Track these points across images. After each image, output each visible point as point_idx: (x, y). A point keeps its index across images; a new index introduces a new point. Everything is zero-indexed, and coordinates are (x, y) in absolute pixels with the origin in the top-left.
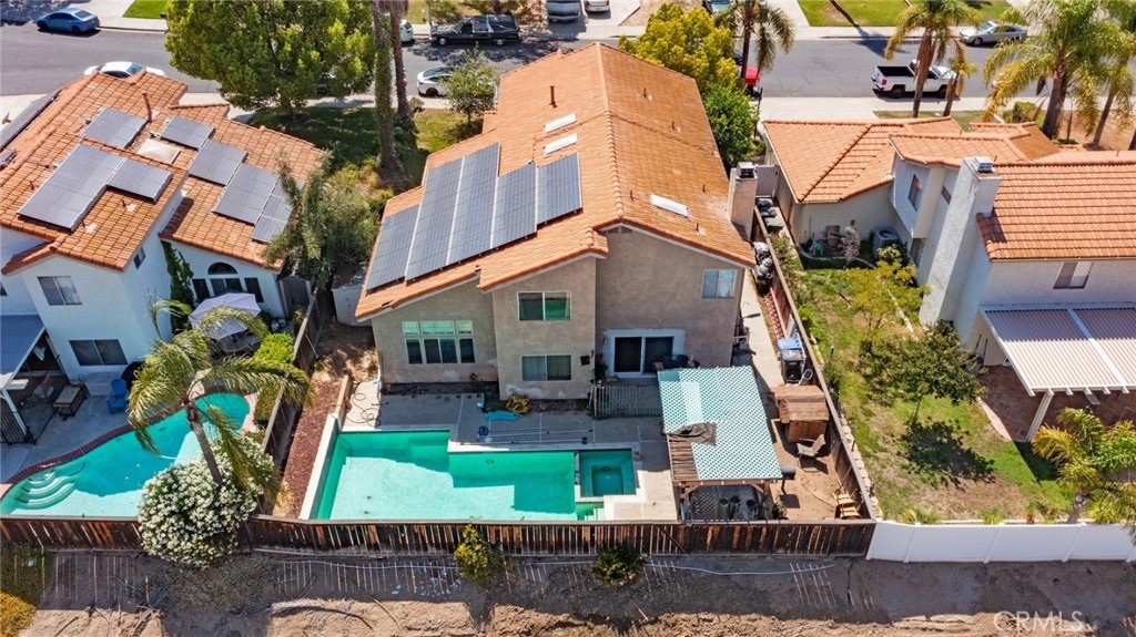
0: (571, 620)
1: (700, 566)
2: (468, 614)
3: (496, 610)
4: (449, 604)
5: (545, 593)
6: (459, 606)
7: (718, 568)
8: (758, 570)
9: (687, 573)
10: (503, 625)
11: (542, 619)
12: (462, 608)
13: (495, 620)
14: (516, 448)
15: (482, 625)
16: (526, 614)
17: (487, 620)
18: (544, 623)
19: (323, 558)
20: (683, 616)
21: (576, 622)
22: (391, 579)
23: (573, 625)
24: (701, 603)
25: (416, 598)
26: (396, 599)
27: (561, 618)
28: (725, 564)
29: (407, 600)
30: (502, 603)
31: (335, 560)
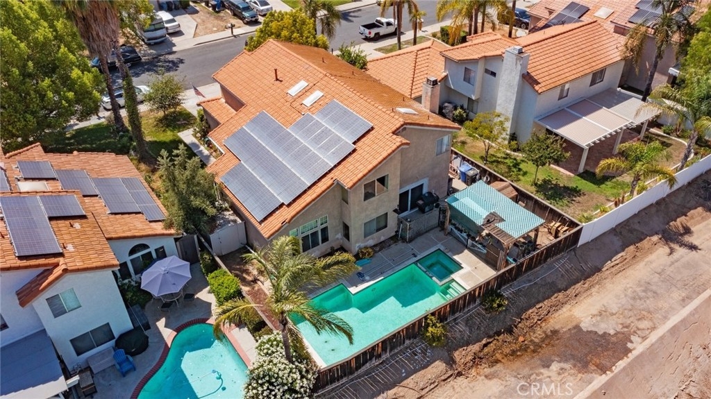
0: (488, 340)
1: (522, 283)
2: (444, 364)
3: (455, 355)
4: (433, 365)
5: (470, 333)
6: (437, 363)
7: (530, 281)
8: (545, 273)
9: (520, 290)
10: (462, 360)
11: (475, 348)
12: (440, 363)
13: (458, 360)
14: (386, 275)
15: (454, 366)
17: (454, 362)
18: (478, 349)
21: (491, 340)
22: (397, 370)
23: (490, 343)
24: (533, 301)
25: (415, 371)
26: (406, 378)
27: (484, 342)
28: (530, 277)
29: (412, 375)
30: (456, 350)
31: (359, 377)
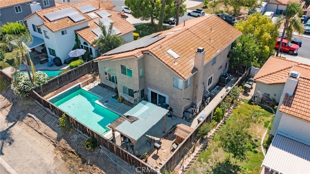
0: (75, 152)
1: (112, 157)
2: (57, 137)
3: (62, 140)
4: (55, 132)
5: (74, 142)
6: (56, 134)
7: (116, 161)
8: (125, 168)
9: (107, 157)
10: (61, 144)
11: (69, 148)
12: (56, 135)
13: (60, 142)
14: (109, 108)
15: (57, 141)
16: (67, 144)
17: (59, 141)
18: (69, 149)
19: (44, 109)
20: (98, 168)
21: (76, 154)
22: (50, 120)
23: (75, 154)
24: (104, 167)
25: (51, 127)
26: (47, 125)
27: (73, 150)
28: (118, 161)
29: (49, 126)
30: (64, 139)
31: (45, 110)
